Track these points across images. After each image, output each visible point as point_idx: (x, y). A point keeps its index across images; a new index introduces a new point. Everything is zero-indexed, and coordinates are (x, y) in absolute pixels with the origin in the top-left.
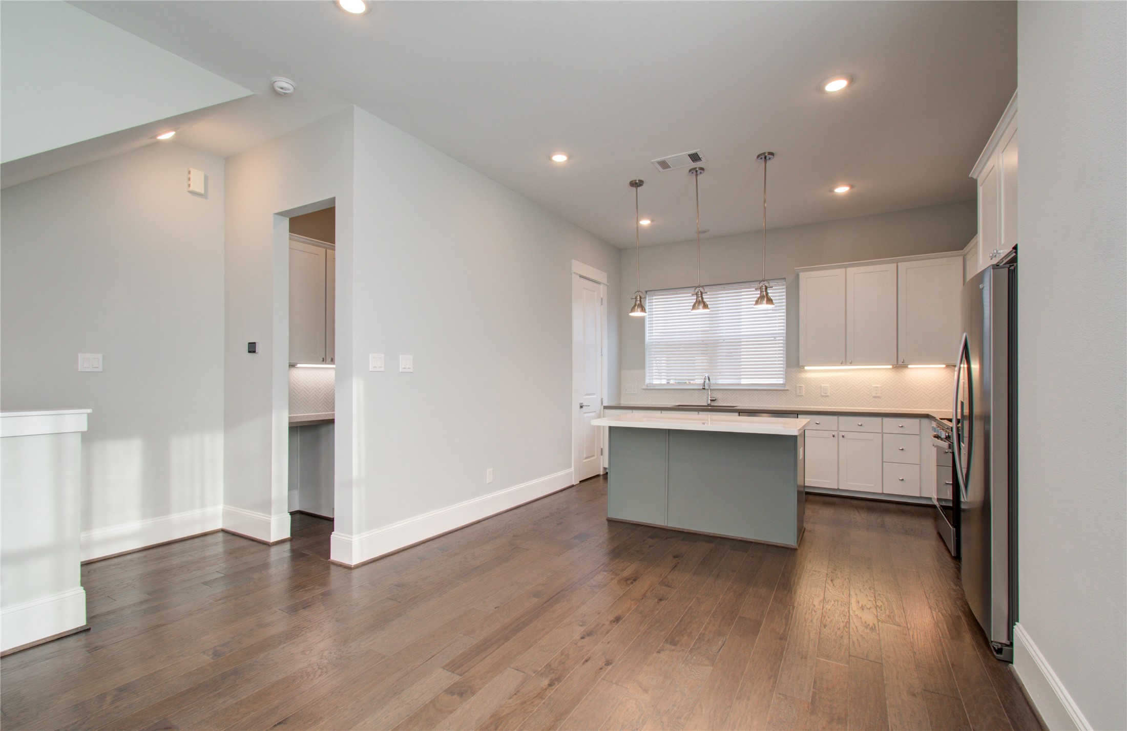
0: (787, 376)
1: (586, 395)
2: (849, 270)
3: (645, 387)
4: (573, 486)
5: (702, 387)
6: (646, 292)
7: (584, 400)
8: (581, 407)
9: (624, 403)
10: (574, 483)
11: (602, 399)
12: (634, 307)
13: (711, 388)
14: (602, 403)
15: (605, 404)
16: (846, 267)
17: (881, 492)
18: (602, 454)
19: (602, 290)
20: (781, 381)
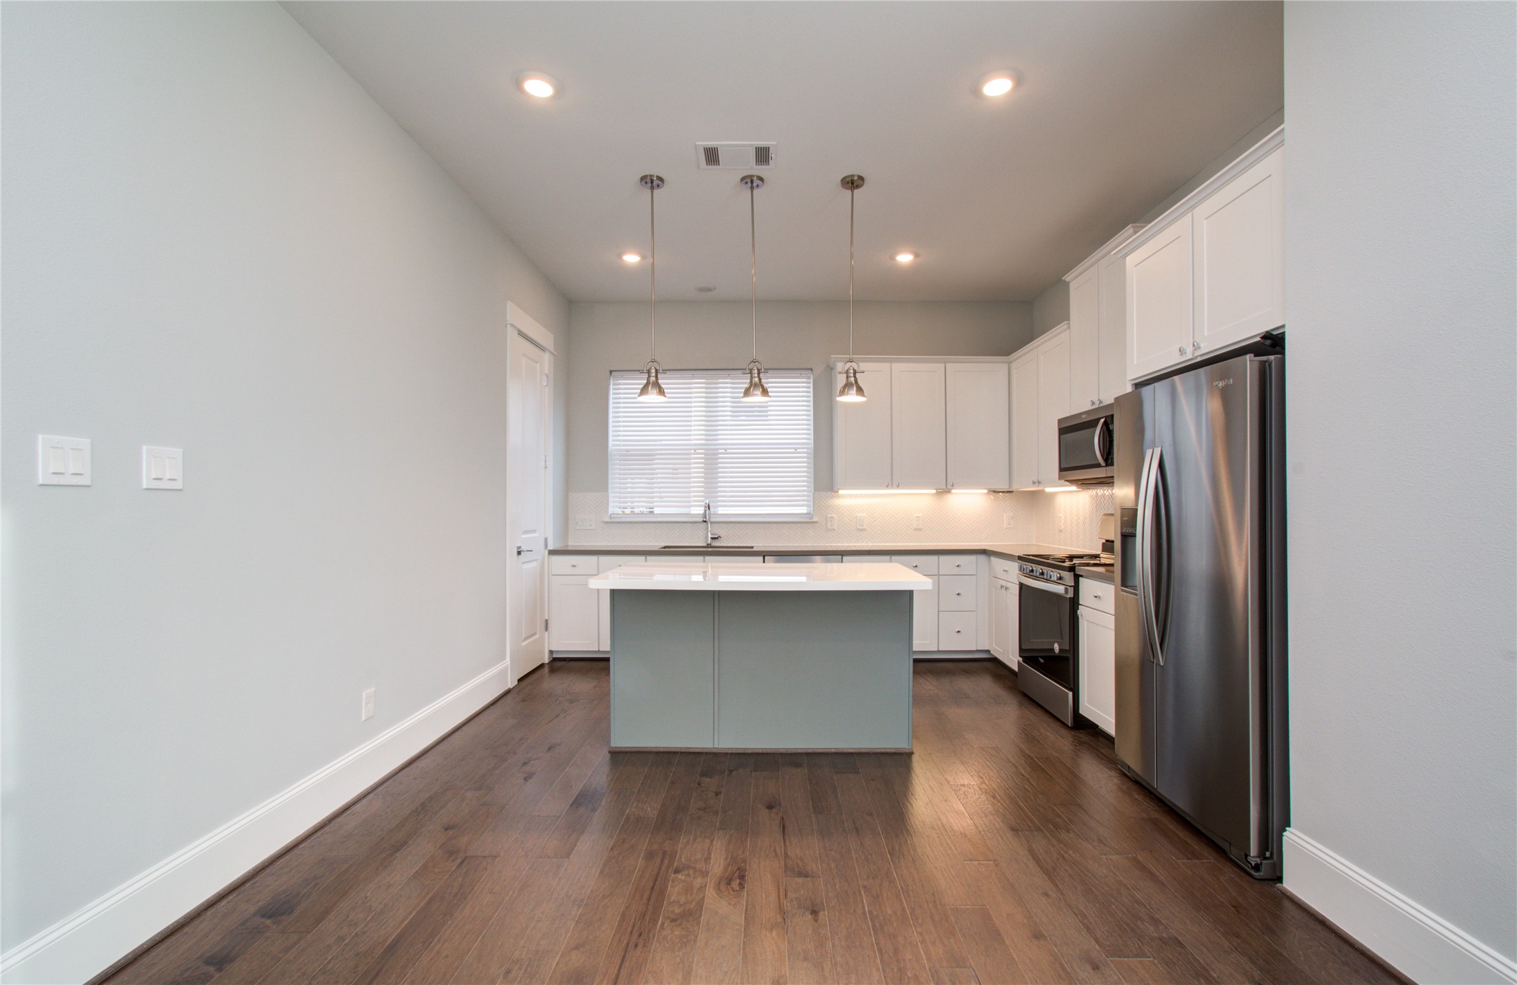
0: (816, 503)
1: (526, 532)
2: (895, 365)
3: (607, 519)
4: (508, 692)
5: (702, 520)
6: (611, 372)
7: (523, 541)
8: (519, 553)
9: (573, 544)
10: (510, 686)
11: (546, 540)
12: (646, 386)
13: (712, 520)
14: (546, 546)
15: (551, 547)
16: (891, 361)
17: (936, 650)
18: (547, 629)
19: (546, 362)
20: (804, 510)
